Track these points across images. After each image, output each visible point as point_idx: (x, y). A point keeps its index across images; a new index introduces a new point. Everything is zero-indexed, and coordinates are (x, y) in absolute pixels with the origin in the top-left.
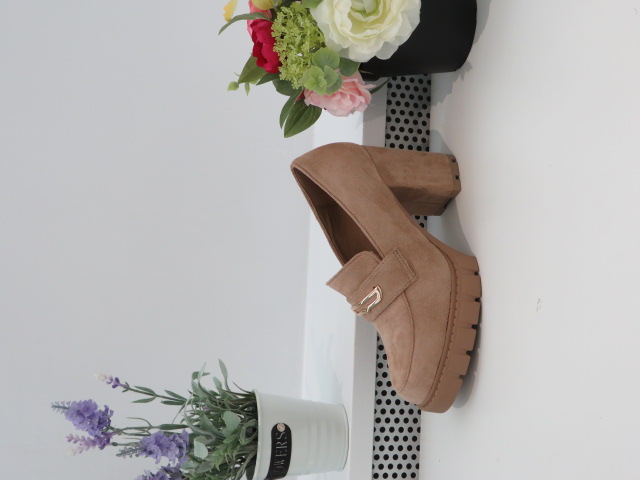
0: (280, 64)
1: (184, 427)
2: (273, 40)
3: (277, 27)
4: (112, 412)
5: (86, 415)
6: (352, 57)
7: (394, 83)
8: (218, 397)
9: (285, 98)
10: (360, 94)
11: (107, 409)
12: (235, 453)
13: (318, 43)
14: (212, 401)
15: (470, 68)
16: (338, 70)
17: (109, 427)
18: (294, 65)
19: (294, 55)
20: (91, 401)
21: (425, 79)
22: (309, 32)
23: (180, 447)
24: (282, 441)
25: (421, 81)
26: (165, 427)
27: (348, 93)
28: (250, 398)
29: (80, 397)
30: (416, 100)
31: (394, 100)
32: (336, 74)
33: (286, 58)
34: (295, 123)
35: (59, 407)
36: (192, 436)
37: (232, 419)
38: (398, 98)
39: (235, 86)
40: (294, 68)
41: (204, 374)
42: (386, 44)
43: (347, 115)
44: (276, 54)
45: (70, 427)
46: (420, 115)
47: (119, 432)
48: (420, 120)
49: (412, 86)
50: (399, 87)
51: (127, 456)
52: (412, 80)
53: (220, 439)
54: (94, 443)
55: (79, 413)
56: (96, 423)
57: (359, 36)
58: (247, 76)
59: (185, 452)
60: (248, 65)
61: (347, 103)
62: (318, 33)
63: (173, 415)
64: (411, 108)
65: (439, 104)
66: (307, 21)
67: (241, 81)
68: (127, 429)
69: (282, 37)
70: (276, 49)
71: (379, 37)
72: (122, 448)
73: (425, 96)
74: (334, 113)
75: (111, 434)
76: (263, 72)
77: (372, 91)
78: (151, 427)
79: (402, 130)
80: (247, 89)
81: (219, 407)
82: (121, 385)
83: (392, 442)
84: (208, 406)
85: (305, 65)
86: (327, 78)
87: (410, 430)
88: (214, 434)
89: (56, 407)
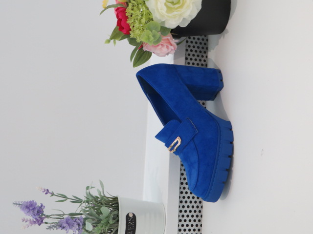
0: (130, 30)
1: (82, 214)
2: (127, 17)
3: (129, 11)
4: (44, 207)
5: (31, 208)
6: (167, 26)
7: (189, 40)
8: (99, 199)
9: (133, 47)
10: (171, 45)
11: (42, 205)
12: (107, 228)
13: (150, 19)
14: (96, 201)
15: (227, 32)
16: (160, 33)
17: (43, 214)
18: (138, 30)
19: (137, 25)
20: (33, 201)
21: (205, 38)
22: (145, 13)
23: (79, 225)
24: (131, 222)
25: (203, 40)
26: (71, 214)
27: (165, 45)
28: (115, 200)
29: (28, 199)
30: (200, 49)
31: (189, 49)
32: (159, 34)
33: (133, 27)
34: (138, 60)
35: (17, 204)
36: (85, 219)
37: (106, 210)
38: (192, 48)
39: (109, 41)
40: (137, 32)
41: (92, 188)
42: (184, 19)
43: (164, 56)
44: (128, 24)
45: (23, 214)
46: (203, 56)
47: (48, 217)
48: (203, 59)
49: (198, 42)
50: (192, 42)
51: (52, 229)
52: (198, 39)
53: (99, 221)
54: (35, 222)
55: (27, 207)
56: (36, 212)
57: (170, 15)
58: (114, 36)
59: (81, 227)
60: (114, 31)
61: (165, 50)
62: (149, 14)
63: (76, 208)
64: (198, 53)
65: (212, 51)
66: (144, 7)
67: (111, 39)
68: (52, 215)
69: (131, 16)
70: (129, 22)
71: (181, 15)
72: (49, 225)
73: (205, 47)
74: (158, 55)
75: (43, 218)
76: (122, 34)
77: (178, 44)
78: (64, 214)
79: (193, 64)
80: (115, 43)
81: (99, 204)
82: (50, 193)
83: (187, 222)
84: (94, 204)
85: (143, 30)
86: (154, 36)
87: (197, 216)
88: (97, 218)
89: (15, 204)
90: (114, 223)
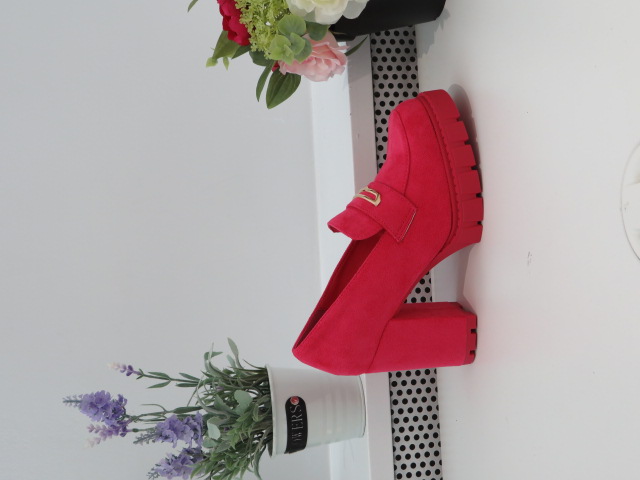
0: (250, 36)
1: (200, 408)
2: (239, 12)
4: (126, 400)
5: (100, 407)
6: (319, 20)
7: (378, 39)
8: (232, 375)
9: (261, 69)
10: (336, 57)
11: (121, 399)
12: (250, 431)
14: (227, 381)
15: (448, 15)
16: (307, 36)
17: (125, 416)
18: (263, 35)
19: (259, 25)
20: (103, 392)
21: (410, 30)
23: (195, 430)
25: (406, 33)
26: (180, 411)
27: (323, 58)
28: (263, 373)
29: (92, 389)
30: (403, 54)
31: (379, 56)
32: (303, 40)
33: (254, 29)
34: (275, 94)
35: (71, 401)
36: (207, 417)
37: (245, 397)
38: (384, 53)
39: (213, 62)
40: (263, 39)
41: (214, 354)
43: (326, 79)
44: (243, 25)
45: (84, 420)
46: (408, 68)
47: (135, 419)
48: (409, 74)
49: (397, 39)
50: (383, 42)
51: (144, 443)
52: (397, 34)
53: (235, 417)
54: (110, 433)
55: (93, 405)
56: (111, 413)
58: (223, 51)
59: (200, 433)
60: (220, 40)
61: (324, 67)
63: (185, 397)
64: (399, 62)
65: (424, 55)
68: (142, 415)
69: (247, 8)
70: (243, 21)
72: (138, 434)
73: (411, 48)
74: (313, 78)
75: (126, 423)
77: (349, 53)
78: (166, 412)
79: (391, 86)
80: (227, 62)
81: (232, 386)
82: (135, 372)
83: (410, 404)
84: (222, 386)
85: (274, 33)
86: (293, 45)
87: (428, 390)
88: (229, 413)
89: (68, 402)
90: (264, 420)
